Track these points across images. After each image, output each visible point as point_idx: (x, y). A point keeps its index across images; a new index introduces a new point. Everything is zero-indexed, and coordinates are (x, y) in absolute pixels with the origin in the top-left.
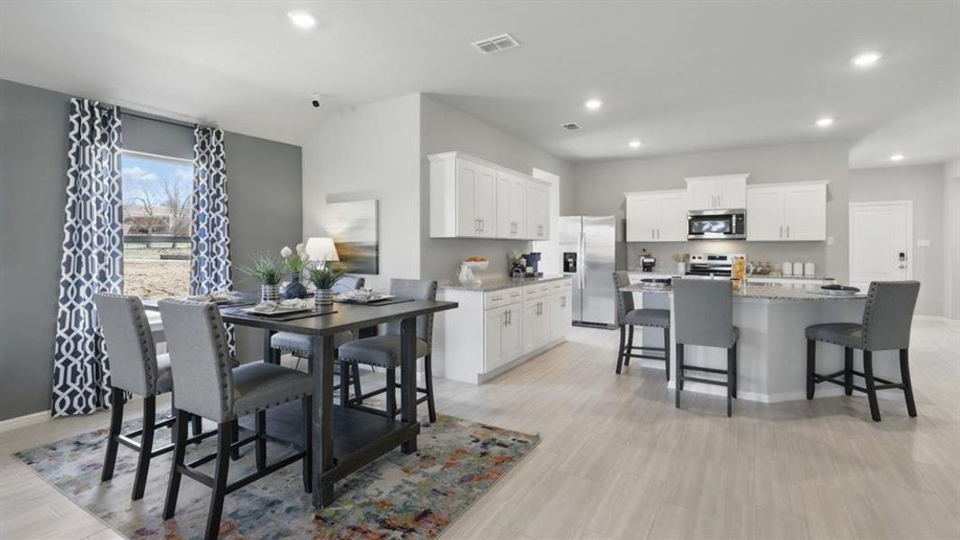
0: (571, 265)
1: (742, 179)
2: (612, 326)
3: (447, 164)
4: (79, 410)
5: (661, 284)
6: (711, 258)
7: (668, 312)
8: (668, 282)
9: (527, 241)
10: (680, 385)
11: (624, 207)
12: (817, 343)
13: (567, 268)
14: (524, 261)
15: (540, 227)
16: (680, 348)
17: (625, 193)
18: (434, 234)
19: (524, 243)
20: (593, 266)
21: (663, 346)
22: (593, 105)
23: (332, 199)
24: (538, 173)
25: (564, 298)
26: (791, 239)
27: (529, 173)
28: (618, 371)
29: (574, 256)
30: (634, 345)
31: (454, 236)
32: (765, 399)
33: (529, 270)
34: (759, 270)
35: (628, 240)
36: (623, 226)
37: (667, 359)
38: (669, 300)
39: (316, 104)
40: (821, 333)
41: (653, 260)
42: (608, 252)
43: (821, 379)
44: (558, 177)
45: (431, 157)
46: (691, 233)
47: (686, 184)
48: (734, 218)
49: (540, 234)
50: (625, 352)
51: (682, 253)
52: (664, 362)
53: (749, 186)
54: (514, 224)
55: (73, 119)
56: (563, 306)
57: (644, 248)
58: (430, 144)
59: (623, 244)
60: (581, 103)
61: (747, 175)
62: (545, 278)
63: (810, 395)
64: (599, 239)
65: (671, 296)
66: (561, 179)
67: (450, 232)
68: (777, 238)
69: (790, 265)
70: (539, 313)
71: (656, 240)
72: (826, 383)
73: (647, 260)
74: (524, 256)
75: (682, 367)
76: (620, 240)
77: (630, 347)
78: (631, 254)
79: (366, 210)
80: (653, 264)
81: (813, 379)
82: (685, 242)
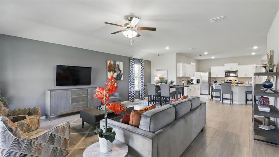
0: (198, 82)
1: (237, 64)
2: (207, 94)
3: (180, 65)
4: (132, 101)
5: (219, 85)
6: (230, 80)
7: (220, 90)
8: (220, 84)
9: (190, 77)
10: (223, 101)
11: (210, 69)
12: (248, 94)
13: (197, 82)
14: (190, 81)
15: (193, 74)
16: (222, 94)
17: (210, 67)
18: (178, 76)
19: (189, 77)
20: (203, 82)
21: (219, 96)
22: (206, 53)
23: (157, 70)
24: (192, 63)
25: (199, 88)
26: (248, 76)
27: (190, 64)
28: (211, 100)
29: (199, 80)
30: (214, 96)
31: (182, 76)
32: (238, 103)
33: (191, 83)
34: (241, 83)
35: (211, 77)
36: (210, 74)
37: (220, 98)
38: (220, 88)
39: (158, 55)
40: (248, 92)
41: (216, 81)
42: (207, 79)
43: (249, 100)
44: (195, 64)
45: (177, 63)
46: (225, 75)
47: (224, 65)
48: (235, 72)
49: (193, 76)
50: (212, 97)
51: (223, 80)
52: (219, 98)
53: (239, 65)
54: (190, 74)
55: (130, 60)
56: (199, 89)
57: (215, 78)
58: (178, 61)
59: (210, 78)
60: (204, 53)
61: (238, 63)
62: (194, 84)
63: (246, 103)
64: (204, 77)
65: (221, 86)
66: (196, 64)
67: (181, 76)
68: (245, 76)
69: (248, 82)
70: (195, 90)
71: (217, 77)
72: (250, 101)
73: (215, 81)
74: (190, 80)
75: (223, 99)
76: (209, 77)
77: (213, 96)
78: (212, 80)
79: (166, 72)
80: (217, 82)
81: (247, 100)
82: (224, 77)
